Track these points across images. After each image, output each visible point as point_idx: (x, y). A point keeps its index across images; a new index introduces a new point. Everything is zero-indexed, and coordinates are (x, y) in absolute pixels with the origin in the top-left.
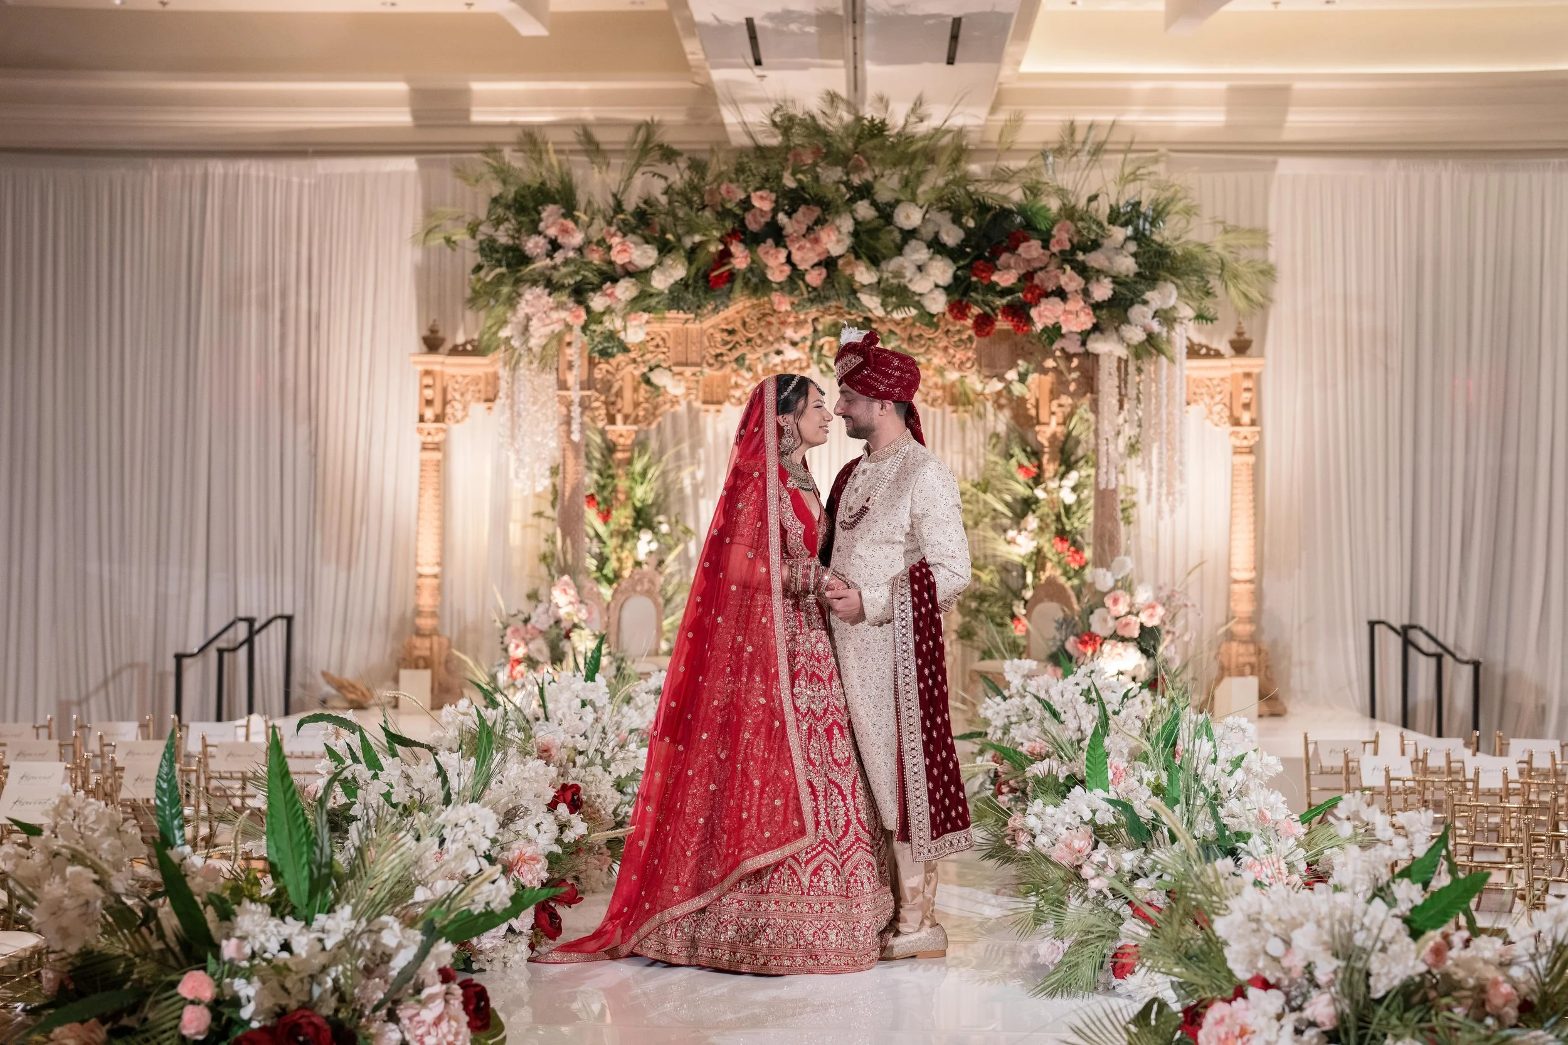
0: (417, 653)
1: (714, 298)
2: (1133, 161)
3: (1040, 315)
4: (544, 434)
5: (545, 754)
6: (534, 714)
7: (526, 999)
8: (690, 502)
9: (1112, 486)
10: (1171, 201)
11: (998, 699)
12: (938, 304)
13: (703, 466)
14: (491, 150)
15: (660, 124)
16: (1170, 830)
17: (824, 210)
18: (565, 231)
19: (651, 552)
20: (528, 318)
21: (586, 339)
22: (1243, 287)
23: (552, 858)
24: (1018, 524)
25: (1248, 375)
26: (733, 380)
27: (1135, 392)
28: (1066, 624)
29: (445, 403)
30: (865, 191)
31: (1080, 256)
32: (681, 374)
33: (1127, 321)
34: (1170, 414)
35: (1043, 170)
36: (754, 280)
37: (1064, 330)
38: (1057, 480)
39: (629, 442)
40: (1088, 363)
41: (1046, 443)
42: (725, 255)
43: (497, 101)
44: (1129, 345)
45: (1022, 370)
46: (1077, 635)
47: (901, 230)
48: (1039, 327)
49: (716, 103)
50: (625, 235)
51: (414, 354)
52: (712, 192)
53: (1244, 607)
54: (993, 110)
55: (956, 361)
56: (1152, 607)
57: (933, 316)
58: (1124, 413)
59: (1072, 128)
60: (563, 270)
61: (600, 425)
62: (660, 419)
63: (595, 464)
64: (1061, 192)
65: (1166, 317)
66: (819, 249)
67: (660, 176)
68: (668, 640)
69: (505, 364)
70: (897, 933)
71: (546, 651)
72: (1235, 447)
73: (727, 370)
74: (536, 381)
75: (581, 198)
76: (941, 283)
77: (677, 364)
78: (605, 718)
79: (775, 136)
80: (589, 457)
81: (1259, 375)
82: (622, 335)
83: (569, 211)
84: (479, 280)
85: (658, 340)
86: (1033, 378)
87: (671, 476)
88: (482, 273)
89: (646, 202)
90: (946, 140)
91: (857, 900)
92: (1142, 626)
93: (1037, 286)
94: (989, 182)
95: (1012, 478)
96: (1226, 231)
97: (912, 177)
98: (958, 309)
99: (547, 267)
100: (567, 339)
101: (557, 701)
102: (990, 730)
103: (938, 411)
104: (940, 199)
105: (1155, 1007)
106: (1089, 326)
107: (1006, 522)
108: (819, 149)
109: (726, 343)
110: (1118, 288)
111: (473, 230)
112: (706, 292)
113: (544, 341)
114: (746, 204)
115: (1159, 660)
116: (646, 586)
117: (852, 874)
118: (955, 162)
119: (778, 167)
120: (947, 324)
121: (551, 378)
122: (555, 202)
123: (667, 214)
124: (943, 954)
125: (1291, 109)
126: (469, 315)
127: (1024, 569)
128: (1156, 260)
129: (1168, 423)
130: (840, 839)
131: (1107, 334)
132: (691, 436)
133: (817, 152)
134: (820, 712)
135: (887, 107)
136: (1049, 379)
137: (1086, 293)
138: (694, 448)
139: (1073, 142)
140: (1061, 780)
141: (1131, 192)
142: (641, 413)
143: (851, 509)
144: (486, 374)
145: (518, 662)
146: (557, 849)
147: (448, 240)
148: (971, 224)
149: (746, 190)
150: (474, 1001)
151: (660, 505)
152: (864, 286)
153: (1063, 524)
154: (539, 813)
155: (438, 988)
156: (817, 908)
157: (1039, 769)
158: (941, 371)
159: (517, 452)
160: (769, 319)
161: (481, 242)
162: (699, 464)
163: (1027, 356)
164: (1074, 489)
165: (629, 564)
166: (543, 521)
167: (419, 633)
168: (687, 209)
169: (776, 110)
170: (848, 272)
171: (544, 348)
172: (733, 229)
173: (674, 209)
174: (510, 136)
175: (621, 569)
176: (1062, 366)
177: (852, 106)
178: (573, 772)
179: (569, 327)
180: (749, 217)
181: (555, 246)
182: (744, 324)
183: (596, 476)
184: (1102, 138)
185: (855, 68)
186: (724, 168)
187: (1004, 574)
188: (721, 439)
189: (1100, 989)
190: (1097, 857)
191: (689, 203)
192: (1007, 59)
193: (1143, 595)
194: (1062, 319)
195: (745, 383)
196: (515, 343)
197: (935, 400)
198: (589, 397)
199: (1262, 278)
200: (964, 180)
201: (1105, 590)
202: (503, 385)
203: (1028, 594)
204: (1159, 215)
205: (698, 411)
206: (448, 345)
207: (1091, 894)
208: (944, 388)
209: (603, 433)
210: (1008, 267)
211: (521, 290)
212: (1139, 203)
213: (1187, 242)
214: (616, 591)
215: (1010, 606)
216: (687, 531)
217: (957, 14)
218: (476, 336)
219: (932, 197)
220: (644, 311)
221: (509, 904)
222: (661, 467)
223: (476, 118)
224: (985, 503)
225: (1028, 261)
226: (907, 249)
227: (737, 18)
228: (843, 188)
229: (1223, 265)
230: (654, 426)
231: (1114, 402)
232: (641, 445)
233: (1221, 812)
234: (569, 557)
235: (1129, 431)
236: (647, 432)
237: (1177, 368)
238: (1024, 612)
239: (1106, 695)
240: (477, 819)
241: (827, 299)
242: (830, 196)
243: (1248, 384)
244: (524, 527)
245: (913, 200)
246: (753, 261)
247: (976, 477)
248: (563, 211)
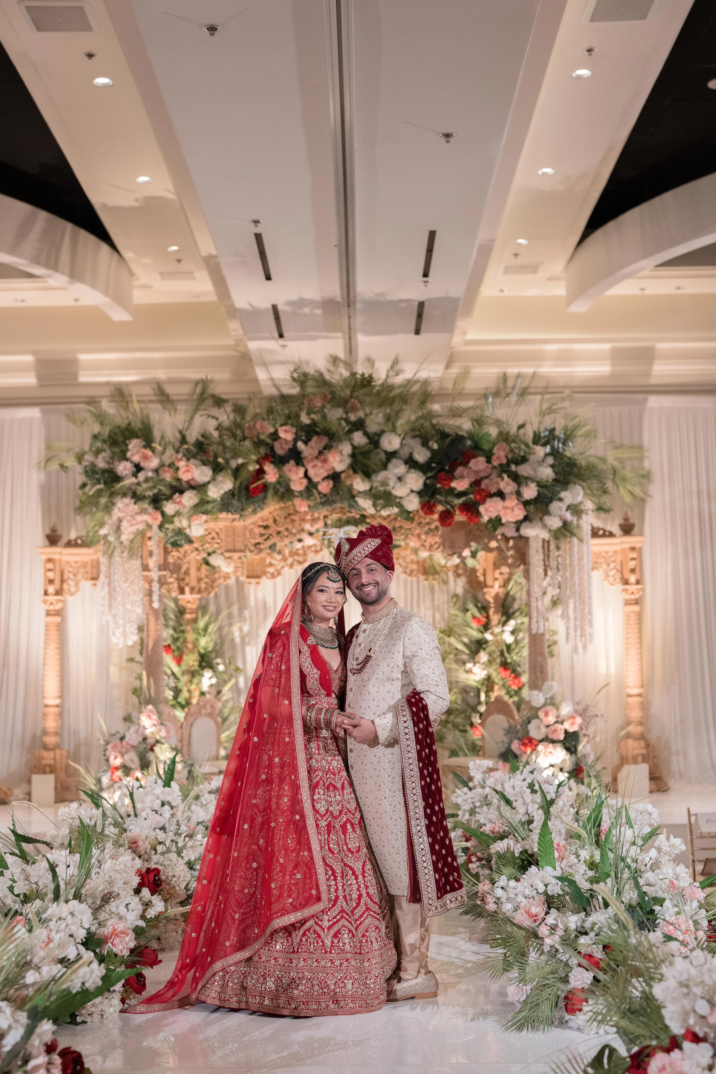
0: (44, 762)
1: (253, 503)
2: (549, 399)
3: (486, 510)
4: (133, 603)
5: (133, 847)
6: (127, 812)
7: (118, 1043)
8: (239, 648)
9: (541, 631)
10: (577, 427)
11: (466, 789)
12: (413, 504)
13: (248, 623)
14: (92, 401)
15: (212, 381)
16: (603, 898)
17: (330, 439)
18: (145, 458)
19: (212, 685)
20: (120, 520)
21: (162, 535)
22: (629, 487)
23: (138, 931)
24: (473, 658)
25: (633, 549)
26: (268, 560)
27: (556, 563)
28: (510, 731)
29: (62, 581)
30: (359, 425)
31: (513, 467)
32: (230, 558)
33: (548, 513)
34: (581, 578)
35: (485, 407)
36: (282, 490)
37: (504, 521)
38: (500, 626)
39: (195, 606)
40: (521, 544)
41: (491, 600)
42: (261, 472)
43: (96, 367)
44: (550, 531)
45: (473, 549)
46: (519, 739)
47: (386, 452)
48: (485, 518)
49: (252, 366)
50: (188, 460)
51: (41, 547)
52: (250, 428)
53: (636, 714)
54: (448, 366)
55: (427, 544)
56: (572, 717)
57: (409, 512)
58: (548, 579)
59: (505, 378)
60: (145, 486)
61: (174, 595)
62: (217, 590)
63: (171, 623)
64: (498, 423)
65: (576, 510)
66: (327, 467)
67: (213, 417)
68: (225, 748)
69: (104, 553)
70: (400, 980)
71: (137, 760)
72: (627, 600)
73: (263, 554)
74: (127, 565)
75: (157, 434)
76: (415, 489)
77: (228, 551)
78: (179, 814)
79: (294, 388)
80: (166, 617)
81: (640, 549)
82: (188, 531)
83: (148, 442)
84: (84, 494)
85: (214, 534)
86: (481, 554)
87: (226, 630)
88: (87, 489)
89: (203, 436)
90: (416, 388)
91: (369, 956)
92: (566, 732)
93: (483, 490)
94: (448, 417)
95: (468, 625)
96: (616, 448)
97: (393, 414)
98: (428, 507)
99: (133, 484)
100: (149, 534)
101: (143, 802)
102: (460, 813)
103: (415, 579)
104: (413, 430)
105: (607, 1052)
106: (521, 517)
107: (465, 657)
108: (325, 396)
109: (262, 535)
110: (541, 490)
111: (80, 459)
112: (247, 499)
113: (131, 537)
114: (275, 436)
115: (579, 755)
116: (209, 710)
117: (364, 936)
118: (423, 403)
119: (297, 409)
120: (420, 517)
121: (137, 563)
122: (138, 437)
123: (218, 444)
124: (435, 995)
125: (656, 362)
126: (78, 518)
127: (478, 691)
128: (567, 469)
129: (580, 585)
130: (355, 909)
131: (534, 522)
132: (239, 601)
133: (324, 398)
134: (336, 813)
135: (373, 365)
136: (492, 556)
137: (518, 494)
138: (241, 610)
139: (506, 387)
140: (517, 855)
141: (548, 422)
142: (203, 586)
143: (357, 659)
144: (92, 561)
145: (117, 769)
146: (142, 924)
147: (62, 466)
148: (435, 446)
149: (274, 426)
150: (71, 1066)
151: (218, 651)
152: (360, 492)
153: (505, 658)
154: (127, 896)
155: (41, 1059)
156: (337, 963)
157: (499, 846)
158: (415, 551)
159: (114, 616)
160: (293, 517)
161: (85, 467)
162: (245, 621)
163: (477, 539)
164: (513, 632)
165: (196, 694)
166: (134, 665)
167: (46, 747)
168: (232, 440)
169: (295, 370)
170: (348, 482)
171: (132, 541)
172: (266, 455)
173: (223, 440)
174: (106, 391)
175: (191, 697)
176: (503, 545)
177: (348, 365)
178: (155, 858)
179: (149, 526)
180: (277, 446)
181: (138, 468)
182: (275, 521)
183: (171, 632)
184: (526, 384)
185: (350, 338)
186: (258, 411)
187: (464, 695)
188: (260, 603)
189: (556, 1023)
190: (550, 920)
191: (234, 436)
192: (457, 331)
193: (566, 709)
194: (502, 513)
195: (276, 563)
196: (111, 538)
197: (412, 572)
198: (165, 576)
199: (642, 480)
200: (430, 415)
201: (539, 706)
202: (103, 568)
203: (482, 709)
204: (568, 438)
205: (243, 584)
206: (64, 540)
207: (546, 949)
208: (418, 563)
209: (176, 600)
210: (462, 477)
211: (114, 501)
212: (553, 430)
213: (589, 456)
214: (187, 715)
215: (469, 717)
216: (237, 669)
217: (421, 299)
218: (83, 533)
219: (407, 428)
220: (203, 513)
221: (100, 983)
222: (218, 624)
223: (83, 379)
224: (450, 644)
225: (477, 472)
226: (390, 466)
227: (267, 305)
228: (344, 423)
229: (615, 472)
230: (212, 594)
231: (541, 571)
232: (203, 608)
233: (641, 882)
234: (152, 692)
235: (552, 592)
236: (207, 600)
237: (585, 546)
238: (479, 721)
239: (545, 787)
240: (76, 913)
241: (334, 502)
242: (334, 429)
243: (634, 555)
244: (121, 669)
245: (394, 430)
246: (280, 477)
247: (442, 626)
248: (144, 443)
